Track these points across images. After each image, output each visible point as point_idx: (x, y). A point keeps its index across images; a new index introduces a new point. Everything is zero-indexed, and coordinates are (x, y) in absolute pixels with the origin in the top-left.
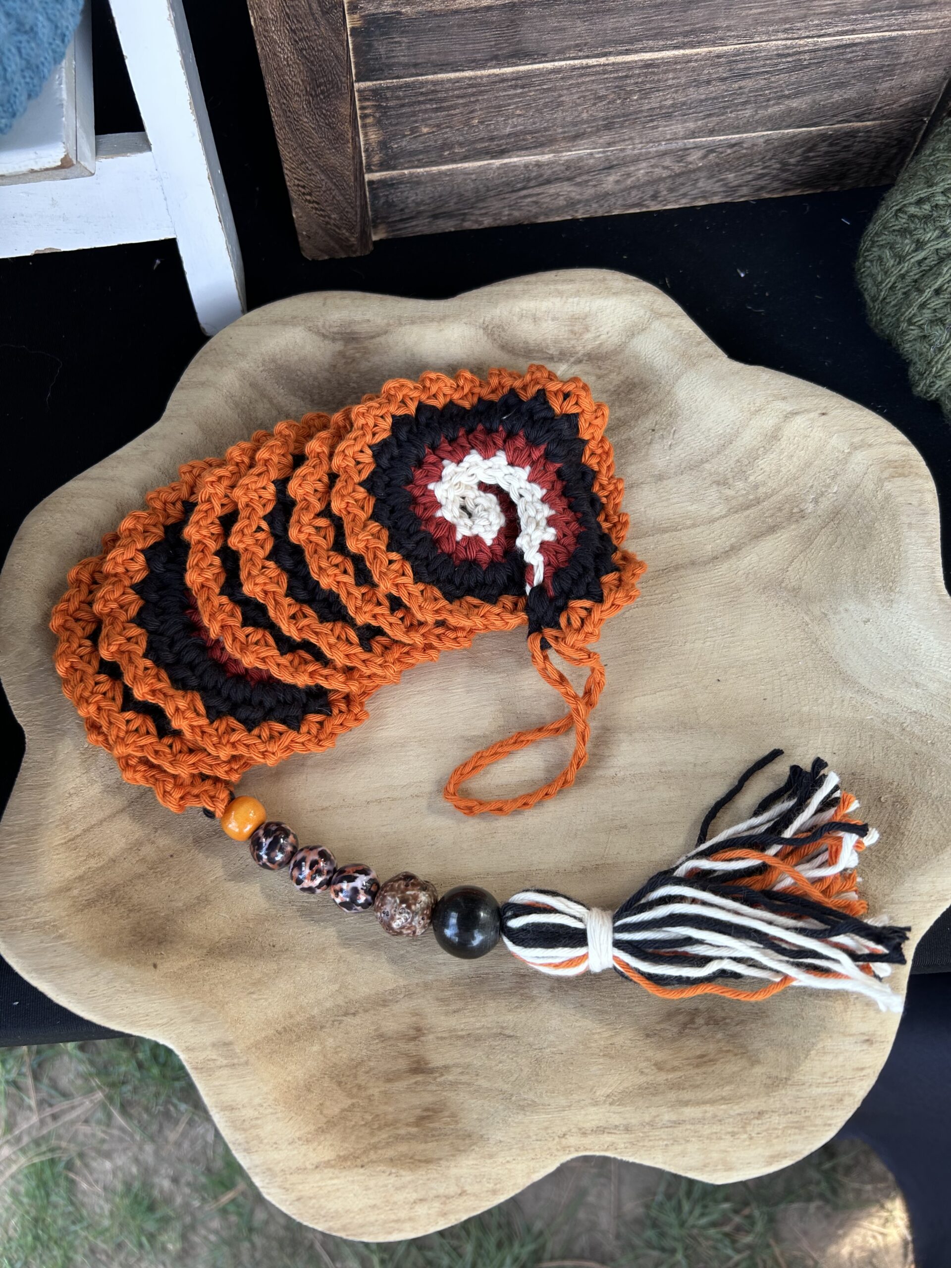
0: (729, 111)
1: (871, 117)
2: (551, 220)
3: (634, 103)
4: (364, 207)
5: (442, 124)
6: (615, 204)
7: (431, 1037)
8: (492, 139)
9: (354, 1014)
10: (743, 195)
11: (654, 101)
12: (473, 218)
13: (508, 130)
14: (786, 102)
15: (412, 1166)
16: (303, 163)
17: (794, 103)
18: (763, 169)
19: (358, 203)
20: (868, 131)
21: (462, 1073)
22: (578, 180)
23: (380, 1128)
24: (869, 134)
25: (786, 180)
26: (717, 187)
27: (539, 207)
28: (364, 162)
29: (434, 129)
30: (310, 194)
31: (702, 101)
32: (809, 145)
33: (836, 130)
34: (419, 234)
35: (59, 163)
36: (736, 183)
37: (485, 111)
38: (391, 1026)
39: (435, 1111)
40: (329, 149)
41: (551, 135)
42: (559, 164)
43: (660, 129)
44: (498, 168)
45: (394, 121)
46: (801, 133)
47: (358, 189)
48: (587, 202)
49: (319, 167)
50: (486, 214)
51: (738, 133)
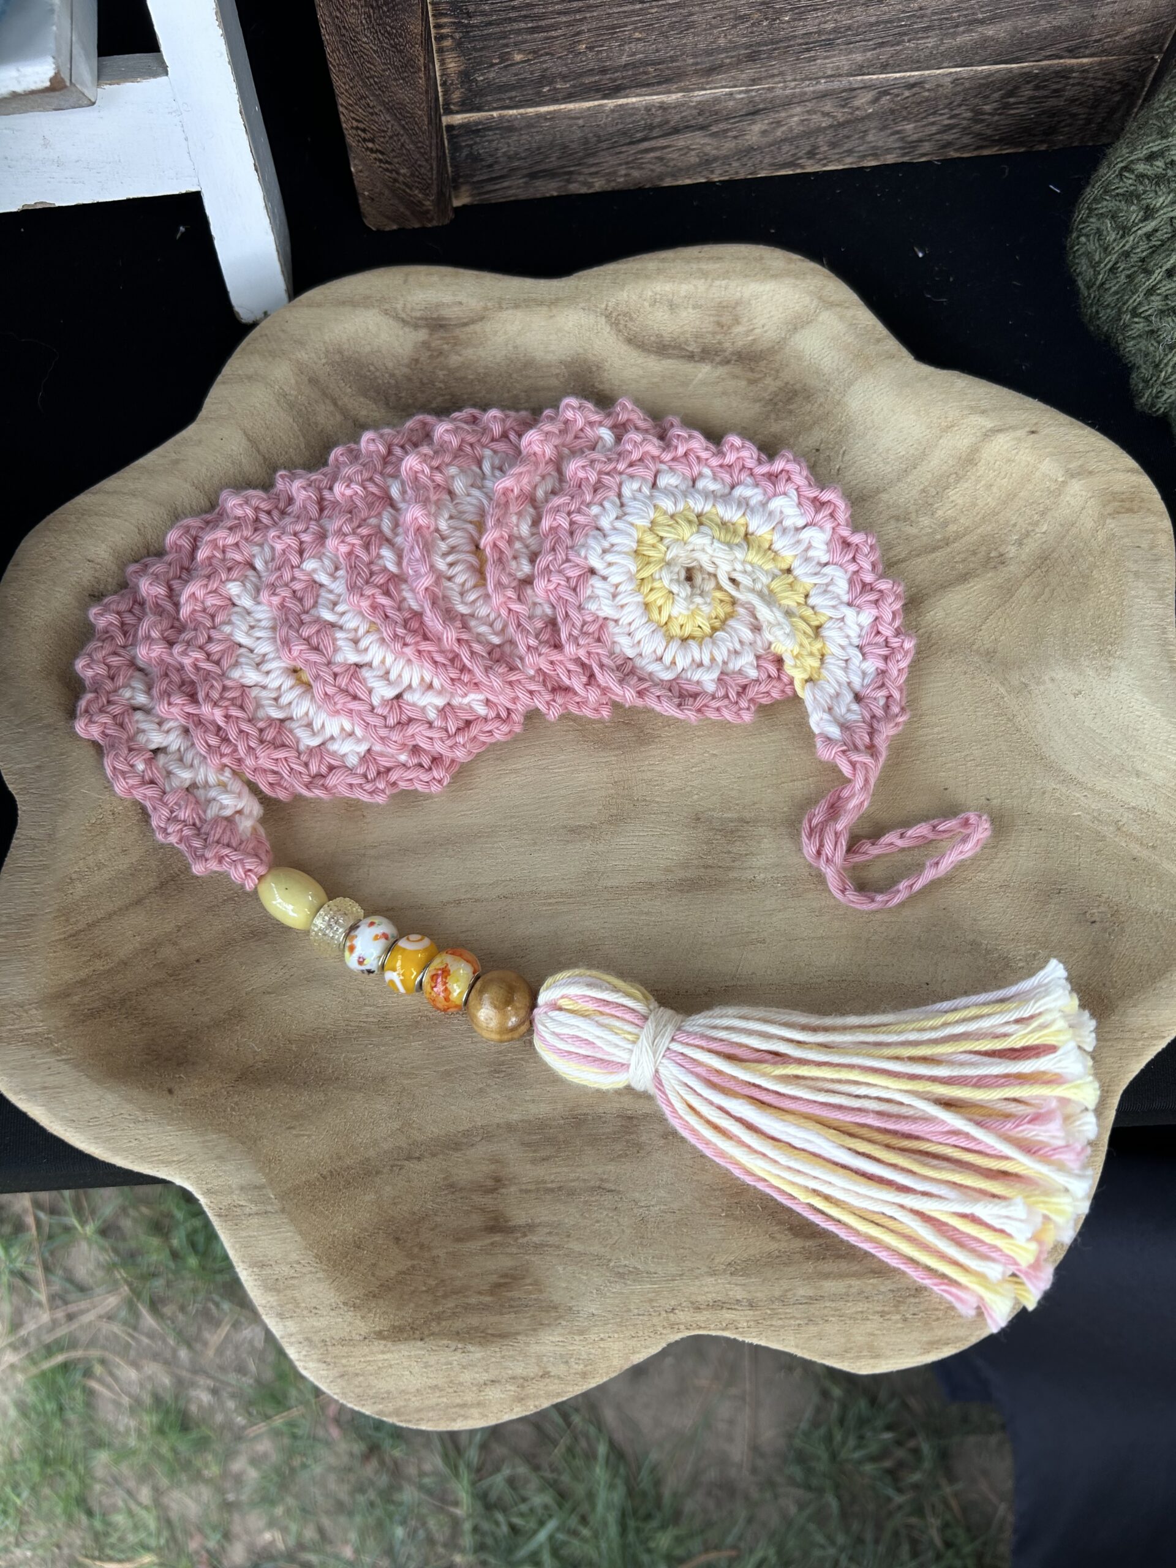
0: (906, 38)
1: (1088, 52)
2: (680, 183)
3: (785, 26)
4: (441, 159)
5: (539, 50)
6: (761, 162)
7: (513, 1189)
8: (604, 71)
9: (419, 1159)
10: (925, 153)
11: (810, 24)
12: (581, 178)
13: (625, 59)
14: (980, 29)
15: (483, 1341)
16: (362, 97)
17: (990, 31)
18: (949, 118)
19: (434, 154)
20: (1083, 70)
21: (550, 1233)
22: (714, 129)
23: (445, 1296)
24: (1085, 75)
25: (979, 134)
26: (892, 142)
27: (665, 165)
28: (441, 99)
29: (530, 57)
30: (372, 141)
31: (872, 25)
32: (1009, 88)
33: (1042, 68)
34: (512, 199)
35: (48, 84)
36: (915, 137)
37: (595, 33)
38: (464, 1174)
39: (514, 1278)
40: (396, 80)
41: (679, 68)
42: (690, 107)
43: (819, 61)
44: (613, 111)
45: (479, 45)
46: (998, 71)
47: (434, 135)
48: (726, 159)
49: (384, 103)
50: (597, 173)
51: (917, 69)
